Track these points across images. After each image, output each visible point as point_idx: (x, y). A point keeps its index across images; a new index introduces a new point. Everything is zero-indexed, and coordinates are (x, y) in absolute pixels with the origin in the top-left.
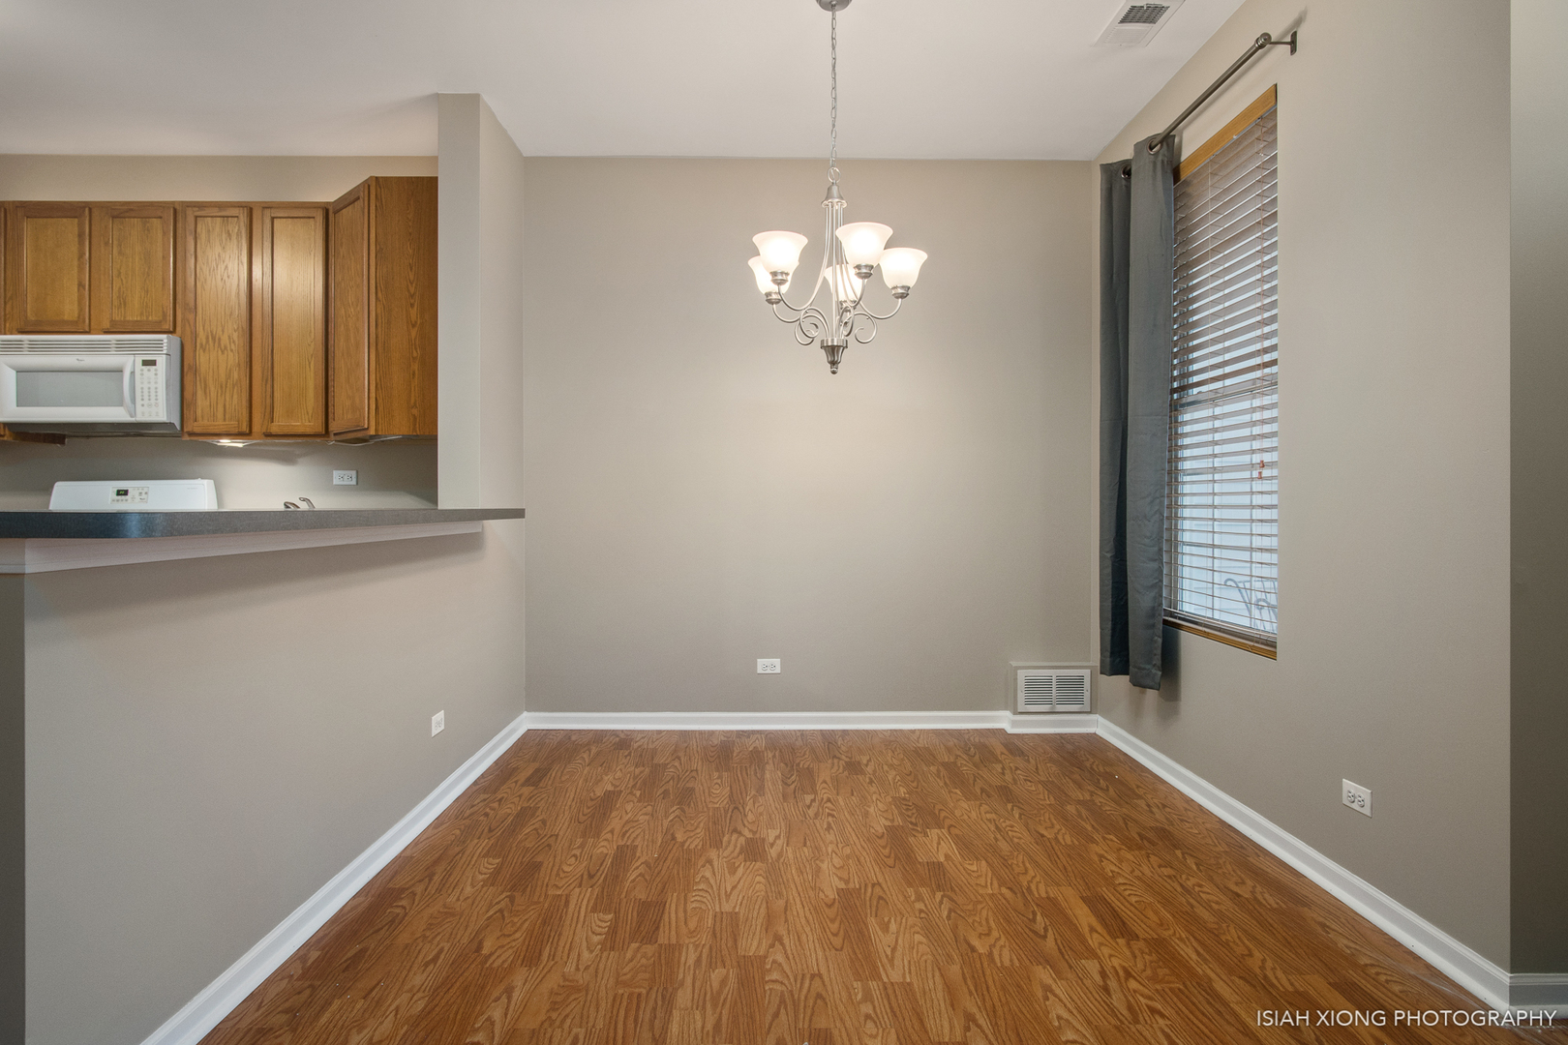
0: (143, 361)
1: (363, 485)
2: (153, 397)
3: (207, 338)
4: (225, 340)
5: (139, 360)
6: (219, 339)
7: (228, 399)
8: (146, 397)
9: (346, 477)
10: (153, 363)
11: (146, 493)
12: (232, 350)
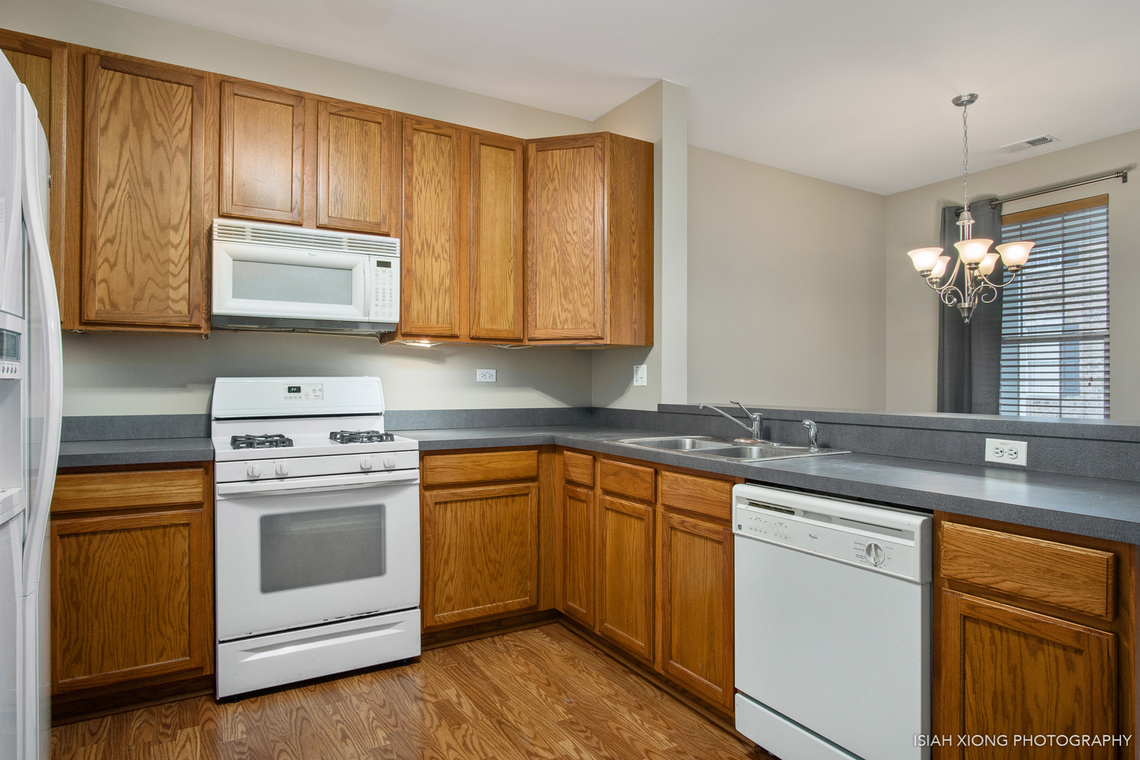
0: (378, 262)
1: (499, 384)
2: (387, 298)
3: (423, 245)
4: (438, 249)
5: (374, 260)
6: (433, 247)
7: (440, 304)
8: (380, 298)
9: (488, 375)
10: (387, 265)
11: (320, 390)
12: (444, 259)
